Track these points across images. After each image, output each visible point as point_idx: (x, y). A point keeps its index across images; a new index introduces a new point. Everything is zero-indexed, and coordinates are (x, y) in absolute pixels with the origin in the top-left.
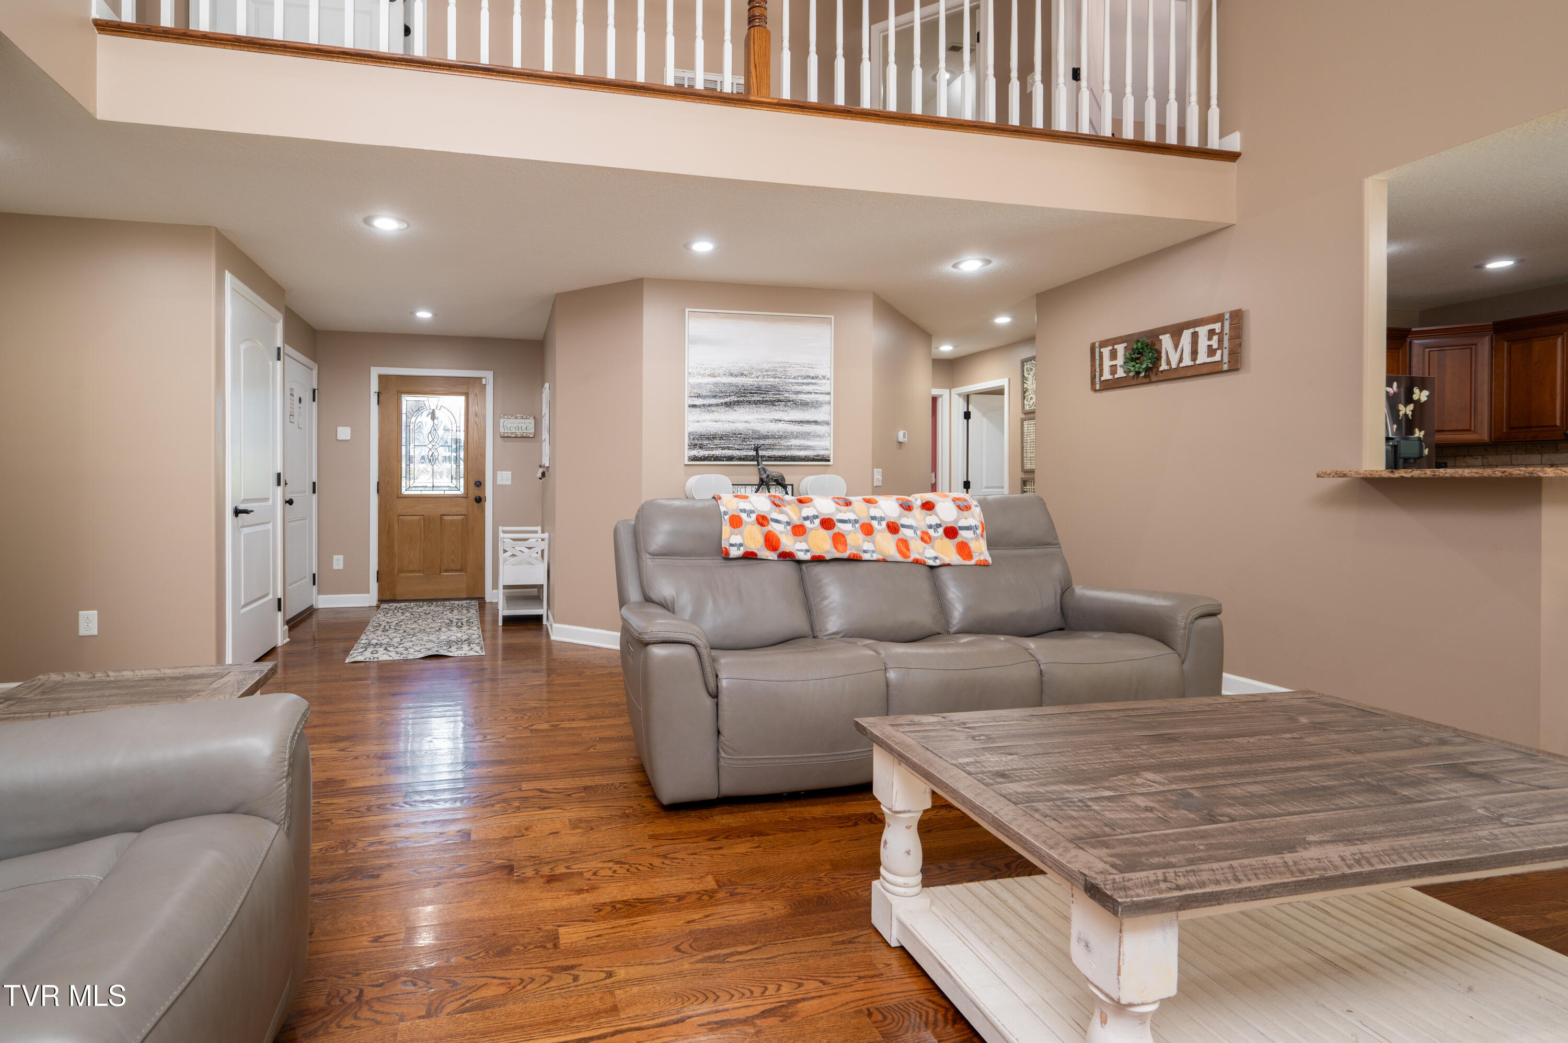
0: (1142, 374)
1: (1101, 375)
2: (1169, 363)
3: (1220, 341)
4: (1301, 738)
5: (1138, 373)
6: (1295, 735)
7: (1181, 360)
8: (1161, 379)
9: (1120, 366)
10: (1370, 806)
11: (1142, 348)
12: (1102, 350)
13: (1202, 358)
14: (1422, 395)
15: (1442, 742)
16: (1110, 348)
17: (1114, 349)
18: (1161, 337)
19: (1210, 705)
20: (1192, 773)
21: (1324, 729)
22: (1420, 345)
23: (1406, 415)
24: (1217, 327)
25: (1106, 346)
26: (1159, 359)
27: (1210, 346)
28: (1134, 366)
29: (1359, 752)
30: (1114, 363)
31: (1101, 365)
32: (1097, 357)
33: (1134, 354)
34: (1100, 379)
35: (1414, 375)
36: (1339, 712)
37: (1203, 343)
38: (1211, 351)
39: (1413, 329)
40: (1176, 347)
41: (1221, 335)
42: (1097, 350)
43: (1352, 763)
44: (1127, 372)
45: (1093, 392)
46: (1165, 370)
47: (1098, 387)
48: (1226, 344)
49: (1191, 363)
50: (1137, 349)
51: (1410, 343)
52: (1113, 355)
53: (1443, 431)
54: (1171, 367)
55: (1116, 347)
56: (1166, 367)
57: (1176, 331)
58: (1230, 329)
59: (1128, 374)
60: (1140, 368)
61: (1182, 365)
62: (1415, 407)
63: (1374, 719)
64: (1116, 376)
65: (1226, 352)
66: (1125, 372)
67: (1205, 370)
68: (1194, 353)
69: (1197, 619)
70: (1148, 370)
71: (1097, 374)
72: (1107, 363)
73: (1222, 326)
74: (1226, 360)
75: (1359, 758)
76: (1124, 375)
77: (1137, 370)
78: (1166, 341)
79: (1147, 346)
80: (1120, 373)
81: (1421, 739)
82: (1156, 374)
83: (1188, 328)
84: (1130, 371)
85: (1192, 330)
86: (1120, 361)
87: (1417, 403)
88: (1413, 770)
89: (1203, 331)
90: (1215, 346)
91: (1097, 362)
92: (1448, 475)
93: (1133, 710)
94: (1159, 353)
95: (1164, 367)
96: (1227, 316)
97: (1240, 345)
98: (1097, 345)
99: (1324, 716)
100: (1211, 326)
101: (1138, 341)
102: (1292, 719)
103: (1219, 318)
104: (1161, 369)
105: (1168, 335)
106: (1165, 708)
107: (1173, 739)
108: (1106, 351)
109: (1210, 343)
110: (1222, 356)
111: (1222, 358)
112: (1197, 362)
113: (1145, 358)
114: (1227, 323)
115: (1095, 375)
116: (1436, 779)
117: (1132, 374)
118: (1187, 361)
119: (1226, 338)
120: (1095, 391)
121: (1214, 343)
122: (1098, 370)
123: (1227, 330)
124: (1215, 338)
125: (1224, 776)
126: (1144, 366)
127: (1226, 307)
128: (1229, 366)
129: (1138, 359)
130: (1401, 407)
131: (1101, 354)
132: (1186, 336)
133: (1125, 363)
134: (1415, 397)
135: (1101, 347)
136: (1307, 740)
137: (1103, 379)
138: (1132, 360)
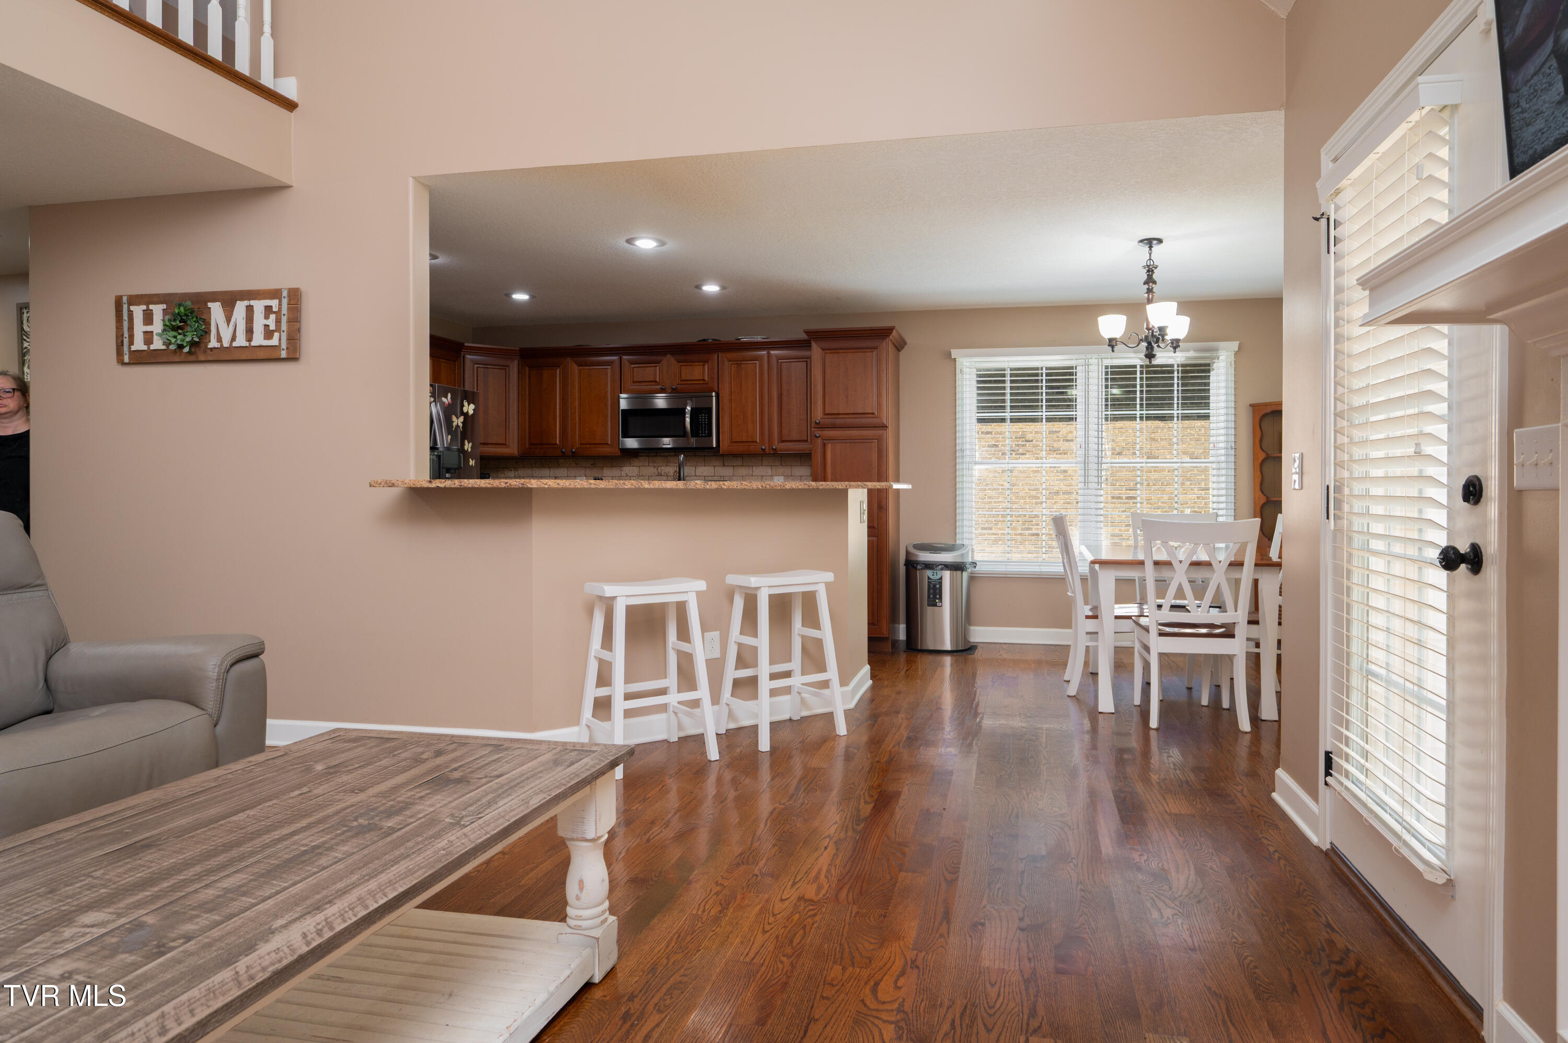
0: (186, 350)
1: (131, 342)
2: (219, 339)
3: (278, 321)
4: (310, 792)
5: (181, 347)
6: (305, 789)
7: (234, 338)
8: (210, 359)
9: (158, 334)
10: (354, 853)
11: (185, 315)
12: (132, 308)
13: (259, 339)
14: (469, 409)
15: (439, 753)
16: (144, 307)
17: (148, 309)
18: (210, 305)
19: (216, 779)
20: (156, 889)
21: (336, 772)
22: (472, 360)
23: (458, 426)
24: (274, 303)
25: (138, 304)
26: (207, 332)
27: (266, 326)
28: (175, 337)
29: (362, 790)
30: (149, 328)
31: (131, 328)
32: (125, 317)
33: (175, 320)
34: (130, 348)
35: (466, 389)
36: (357, 747)
37: (259, 322)
38: (268, 334)
39: (466, 344)
40: (228, 320)
41: (278, 313)
42: (125, 307)
43: (352, 806)
44: (168, 343)
45: (120, 367)
46: (215, 348)
47: (126, 359)
48: (284, 326)
49: (245, 344)
50: (178, 314)
51: (464, 357)
52: (148, 318)
53: (487, 444)
54: (222, 345)
55: (151, 307)
56: (217, 345)
57: (229, 300)
58: (289, 309)
59: (168, 347)
60: (183, 340)
61: (235, 344)
62: (464, 419)
63: (388, 745)
64: (152, 347)
65: (284, 336)
66: (164, 344)
67: (261, 355)
68: (249, 331)
69: (232, 665)
70: (193, 344)
71: (126, 341)
72: (139, 328)
73: (280, 304)
74: (284, 346)
75: (362, 797)
76: (164, 347)
77: (179, 342)
78: (216, 310)
79: (191, 313)
80: (158, 344)
81: (421, 757)
82: (205, 352)
83: (242, 299)
84: (170, 343)
85: (246, 303)
86: (157, 326)
87: (466, 415)
88: (403, 796)
89: (259, 306)
90: (272, 327)
91: (126, 324)
92: (470, 486)
93: (103, 818)
94: (208, 324)
95: (213, 343)
96: (285, 293)
97: (299, 330)
98: (125, 299)
99: (343, 755)
100: (268, 302)
101: (180, 305)
102: (309, 769)
103: (275, 294)
104: (210, 346)
105: (218, 304)
106: (155, 800)
107: (147, 845)
108: (138, 311)
109: (267, 322)
110: (280, 340)
111: (280, 343)
112: (253, 344)
113: (189, 329)
114: (285, 302)
115: (122, 342)
116: (421, 798)
117: (172, 347)
118: (241, 341)
119: (284, 319)
120: (123, 364)
121: (271, 322)
122: (126, 335)
123: (284, 310)
124: (273, 317)
125: (199, 877)
126: (188, 339)
127: (284, 283)
128: (288, 353)
129: (179, 328)
130: (454, 418)
131: (131, 314)
132: (240, 308)
133: (164, 330)
134: (465, 410)
135: (130, 303)
136: (315, 792)
137: (133, 348)
138: (175, 329)
